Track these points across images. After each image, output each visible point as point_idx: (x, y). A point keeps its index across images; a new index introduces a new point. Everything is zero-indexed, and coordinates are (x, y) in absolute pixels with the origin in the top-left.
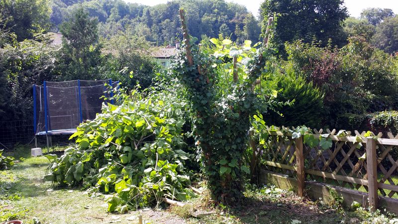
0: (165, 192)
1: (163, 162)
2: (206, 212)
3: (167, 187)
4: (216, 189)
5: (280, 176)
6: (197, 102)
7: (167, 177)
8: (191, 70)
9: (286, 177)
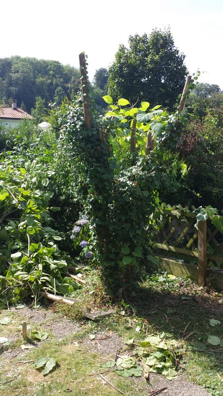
0: (44, 284)
1: (36, 246)
2: (103, 313)
3: (45, 278)
4: (113, 283)
5: (174, 261)
6: (96, 176)
7: (44, 264)
8: (90, 135)
9: (180, 262)
